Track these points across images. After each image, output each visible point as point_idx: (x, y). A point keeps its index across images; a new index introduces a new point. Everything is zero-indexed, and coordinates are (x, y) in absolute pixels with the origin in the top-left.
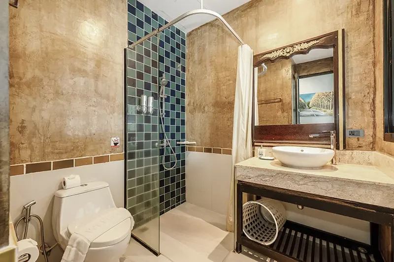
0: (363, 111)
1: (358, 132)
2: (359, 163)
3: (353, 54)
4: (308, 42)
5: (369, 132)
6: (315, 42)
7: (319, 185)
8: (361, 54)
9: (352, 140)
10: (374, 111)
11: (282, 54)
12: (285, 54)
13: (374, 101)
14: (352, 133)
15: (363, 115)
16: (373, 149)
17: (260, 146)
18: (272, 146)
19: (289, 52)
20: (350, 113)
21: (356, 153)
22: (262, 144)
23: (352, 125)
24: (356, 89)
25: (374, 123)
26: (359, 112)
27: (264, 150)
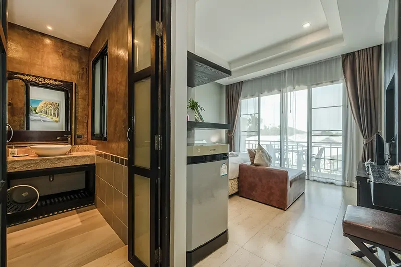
0: (83, 126)
1: (81, 136)
2: (81, 151)
3: (80, 97)
4: (56, 80)
5: (85, 136)
6: (60, 83)
7: (66, 161)
8: (83, 98)
9: (79, 140)
10: (87, 126)
11: (34, 80)
12: (37, 81)
13: (88, 122)
14: (79, 137)
15: (83, 128)
16: (87, 144)
17: (11, 147)
18: (25, 147)
19: (41, 82)
20: (78, 126)
21: (80, 147)
22: (13, 146)
23: (78, 133)
24: (81, 115)
25: (88, 132)
26: (81, 126)
27: (16, 150)
